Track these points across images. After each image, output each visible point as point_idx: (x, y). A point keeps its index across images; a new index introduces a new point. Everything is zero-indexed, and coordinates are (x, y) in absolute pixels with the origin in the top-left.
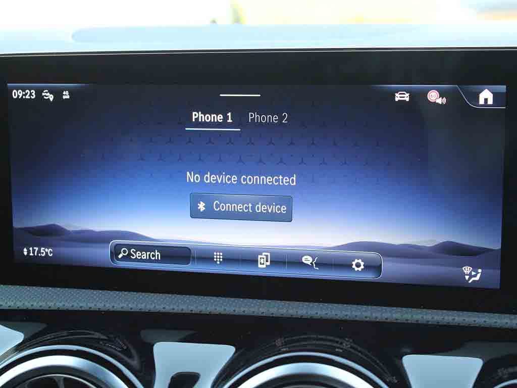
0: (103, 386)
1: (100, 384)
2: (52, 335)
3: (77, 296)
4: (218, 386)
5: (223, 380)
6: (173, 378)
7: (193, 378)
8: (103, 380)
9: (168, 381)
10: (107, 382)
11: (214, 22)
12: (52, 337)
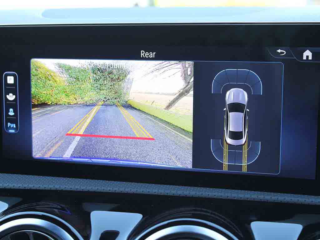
0: (58, 239)
1: (57, 238)
2: (26, 205)
3: (43, 181)
4: (131, 239)
5: (134, 236)
6: (102, 234)
7: (115, 234)
8: (59, 235)
9: (99, 236)
10: (61, 236)
11: (137, 5)
12: (26, 206)
